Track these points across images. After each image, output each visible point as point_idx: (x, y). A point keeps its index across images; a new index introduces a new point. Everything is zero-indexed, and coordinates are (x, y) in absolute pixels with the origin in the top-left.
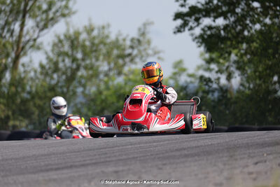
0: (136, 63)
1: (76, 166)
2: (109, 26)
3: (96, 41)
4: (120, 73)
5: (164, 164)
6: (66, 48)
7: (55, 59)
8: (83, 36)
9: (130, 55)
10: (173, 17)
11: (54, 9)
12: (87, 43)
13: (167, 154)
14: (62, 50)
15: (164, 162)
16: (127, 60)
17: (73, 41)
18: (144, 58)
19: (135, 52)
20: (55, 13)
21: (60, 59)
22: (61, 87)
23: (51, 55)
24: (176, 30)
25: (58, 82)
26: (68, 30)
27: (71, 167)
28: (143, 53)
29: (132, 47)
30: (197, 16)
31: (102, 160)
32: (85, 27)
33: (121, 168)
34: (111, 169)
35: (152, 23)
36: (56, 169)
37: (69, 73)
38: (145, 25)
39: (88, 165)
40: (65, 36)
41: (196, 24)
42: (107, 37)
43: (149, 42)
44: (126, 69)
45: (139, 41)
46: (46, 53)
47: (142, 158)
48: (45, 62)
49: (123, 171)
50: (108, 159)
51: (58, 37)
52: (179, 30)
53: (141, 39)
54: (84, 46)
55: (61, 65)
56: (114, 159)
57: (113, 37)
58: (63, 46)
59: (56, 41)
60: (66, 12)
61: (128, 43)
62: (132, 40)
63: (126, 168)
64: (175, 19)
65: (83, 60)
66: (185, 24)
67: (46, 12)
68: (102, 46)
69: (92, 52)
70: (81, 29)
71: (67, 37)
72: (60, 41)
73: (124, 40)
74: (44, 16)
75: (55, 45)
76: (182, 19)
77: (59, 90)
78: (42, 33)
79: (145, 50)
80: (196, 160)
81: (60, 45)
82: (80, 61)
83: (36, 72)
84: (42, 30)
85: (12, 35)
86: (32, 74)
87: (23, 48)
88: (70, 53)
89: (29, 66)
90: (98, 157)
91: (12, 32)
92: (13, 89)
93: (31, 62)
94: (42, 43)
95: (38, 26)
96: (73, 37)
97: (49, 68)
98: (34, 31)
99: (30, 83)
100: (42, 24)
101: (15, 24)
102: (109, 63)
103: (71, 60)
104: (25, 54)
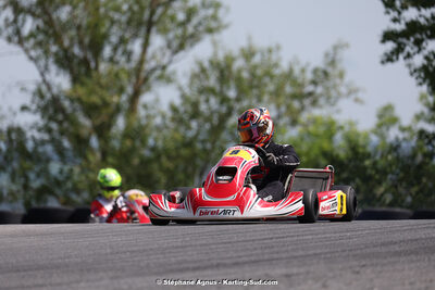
0: (321, 107)
1: (225, 265)
2: (278, 48)
3: (259, 72)
4: (294, 123)
5: (364, 266)
6: (212, 82)
7: (193, 98)
8: (239, 64)
9: (310, 94)
11: (195, 21)
12: (245, 75)
14: (206, 83)
15: (364, 263)
16: (307, 102)
17: (224, 71)
18: (332, 100)
19: (319, 90)
20: (195, 27)
21: (202, 98)
22: (203, 142)
23: (187, 91)
24: (385, 58)
25: (198, 134)
26: (215, 54)
27: (218, 266)
28: (333, 93)
29: (314, 83)
30: (418, 36)
31: (266, 257)
32: (242, 50)
33: (295, 270)
34: (279, 271)
35: (347, 45)
36: (195, 269)
37: (215, 121)
38: (336, 48)
39: (245, 263)
40: (211, 62)
41: (416, 49)
42: (276, 65)
43: (341, 75)
44: (304, 117)
45: (326, 73)
46: (180, 88)
47: (329, 256)
48: (178, 102)
49: (298, 274)
50: (275, 256)
51: (200, 64)
52: (389, 58)
53: (330, 70)
54: (239, 80)
55: (203, 107)
56: (284, 255)
57: (284, 66)
58: (207, 78)
59: (197, 70)
60: (213, 24)
61: (309, 76)
62: (315, 71)
63: (302, 270)
64: (383, 41)
65: (238, 99)
66: (399, 49)
67: (183, 24)
68: (267, 80)
69: (251, 87)
70: (236, 52)
71: (214, 64)
72: (203, 70)
73: (303, 71)
74: (179, 32)
75: (194, 76)
76: (395, 41)
77: (199, 146)
78: (176, 57)
79: (335, 87)
80: (412, 261)
81: (202, 76)
82: (232, 103)
83: (164, 117)
84: (176, 52)
85: (129, 60)
86: (158, 120)
87: (146, 80)
88: (217, 89)
89: (153, 108)
90: (259, 251)
91: (129, 55)
92: (128, 143)
93: (157, 100)
94: (175, 73)
95: (169, 46)
96: (224, 65)
97: (185, 112)
98: (164, 54)
99: (154, 134)
100: (175, 44)
101: (133, 43)
102: (278, 107)
103: (218, 100)
104: (149, 89)
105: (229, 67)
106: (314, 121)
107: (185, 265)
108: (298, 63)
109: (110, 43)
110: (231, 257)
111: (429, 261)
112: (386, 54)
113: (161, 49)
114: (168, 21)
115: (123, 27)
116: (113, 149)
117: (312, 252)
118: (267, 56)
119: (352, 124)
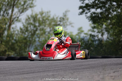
1: (35, 72)
2: (50, 12)
3: (45, 19)
5: (74, 72)
6: (32, 21)
7: (26, 26)
8: (39, 16)
9: (59, 24)
10: (79, 8)
11: (26, 4)
12: (41, 19)
14: (30, 22)
15: (74, 71)
17: (35, 18)
18: (65, 26)
20: (27, 6)
21: (29, 26)
22: (29, 38)
23: (25, 24)
24: (80, 14)
25: (28, 35)
26: (32, 13)
27: (34, 72)
28: (65, 24)
29: (60, 21)
30: (89, 8)
31: (47, 70)
32: (40, 12)
33: (55, 73)
34: (51, 74)
35: (69, 11)
36: (27, 73)
37: (33, 32)
38: (66, 12)
39: (41, 72)
40: (31, 16)
41: (88, 11)
42: (49, 16)
43: (68, 19)
45: (63, 19)
46: (23, 23)
47: (64, 69)
48: (22, 27)
49: (56, 75)
50: (49, 69)
51: (28, 16)
53: (64, 18)
54: (39, 21)
55: (29, 28)
56: (52, 69)
57: (52, 17)
59: (27, 18)
60: (32, 5)
61: (59, 19)
62: (60, 18)
63: (57, 73)
65: (39, 26)
67: (23, 5)
68: (47, 21)
69: (42, 23)
70: (38, 13)
71: (32, 16)
72: (29, 18)
73: (57, 18)
74: (22, 7)
75: (27, 20)
77: (28, 39)
78: (21, 14)
79: (66, 22)
80: (88, 70)
81: (29, 20)
82: (37, 27)
83: (18, 31)
84: (21, 13)
85: (8, 15)
86: (17, 32)
87: (13, 21)
88: (33, 23)
89: (15, 29)
90: (45, 68)
91: (8, 14)
92: (8, 38)
93: (16, 27)
94: (21, 19)
95: (19, 11)
96: (35, 17)
97: (24, 30)
98: (18, 14)
99: (16, 36)
100: (21, 11)
101: (9, 10)
102: (50, 28)
103: (33, 26)
104: (14, 23)
105: (36, 17)
107: (24, 72)
108: (55, 16)
109: (2, 10)
110: (37, 70)
111: (93, 70)
112: (80, 12)
113: (17, 12)
114: (19, 4)
115: (6, 6)
116: (4, 40)
117: (60, 68)
118: (47, 14)
119: (71, 33)
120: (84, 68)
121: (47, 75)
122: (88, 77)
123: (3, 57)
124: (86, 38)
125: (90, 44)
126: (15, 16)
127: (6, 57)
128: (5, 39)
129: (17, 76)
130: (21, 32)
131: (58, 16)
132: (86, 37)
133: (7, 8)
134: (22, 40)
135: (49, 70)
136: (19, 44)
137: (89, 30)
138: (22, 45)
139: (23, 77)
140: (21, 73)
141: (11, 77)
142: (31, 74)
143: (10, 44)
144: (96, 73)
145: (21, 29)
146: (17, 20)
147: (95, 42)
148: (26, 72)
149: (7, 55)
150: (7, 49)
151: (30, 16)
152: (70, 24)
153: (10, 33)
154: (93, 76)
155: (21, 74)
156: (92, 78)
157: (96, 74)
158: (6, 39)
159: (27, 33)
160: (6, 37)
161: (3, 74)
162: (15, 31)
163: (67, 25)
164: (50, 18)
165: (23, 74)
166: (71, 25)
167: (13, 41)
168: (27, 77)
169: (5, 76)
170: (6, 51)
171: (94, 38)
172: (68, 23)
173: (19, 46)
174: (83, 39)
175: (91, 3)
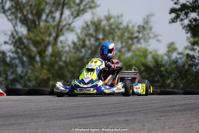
0: (141, 43)
1: (98, 116)
2: (122, 16)
3: (113, 27)
4: (129, 50)
5: (161, 116)
6: (92, 31)
7: (83, 39)
8: (104, 23)
9: (137, 37)
10: (169, 12)
11: (84, 3)
12: (107, 28)
13: (163, 109)
14: (89, 32)
15: (161, 115)
16: (135, 41)
17: (97, 26)
18: (146, 40)
19: (141, 35)
20: (84, 6)
21: (87, 39)
23: (80, 35)
24: (171, 21)
25: (85, 54)
26: (93, 18)
27: (94, 116)
28: (146, 36)
29: (139, 32)
30: (186, 11)
31: (116, 112)
32: (106, 16)
33: (130, 118)
34: (122, 118)
35: (153, 15)
36: (84, 117)
37: (93, 48)
38: (148, 16)
39: (107, 114)
40: (91, 22)
41: (185, 17)
42: (121, 23)
43: (151, 29)
44: (134, 47)
45: (144, 27)
46: (77, 34)
48: (76, 40)
49: (131, 120)
50: (121, 111)
51: (86, 23)
52: (173, 21)
53: (145, 26)
54: (104, 30)
55: (87, 43)
57: (125, 24)
58: (89, 29)
59: (85, 25)
60: (92, 5)
61: (136, 29)
62: (139, 27)
63: (133, 118)
64: (170, 13)
65: (103, 39)
66: (178, 17)
67: (79, 5)
68: (117, 30)
69: (110, 33)
70: (103, 18)
71: (93, 23)
72: (88, 26)
73: (133, 27)
74: (77, 8)
75: (83, 28)
76: (175, 13)
78: (75, 20)
79: (148, 34)
80: (183, 114)
81: (87, 28)
82: (101, 41)
83: (69, 47)
84: (75, 17)
85: (54, 21)
86: (67, 49)
87: (61, 30)
88: (94, 34)
89: (65, 43)
90: (113, 109)
91: (54, 18)
92: (53, 59)
93: (66, 39)
94: (74, 27)
95: (72, 15)
96: (97, 23)
97: (80, 45)
98: (70, 19)
99: (65, 55)
100: (75, 14)
101: (56, 13)
102: (122, 43)
103: (94, 39)
104: (63, 34)
105: (99, 24)
106: (139, 50)
107: (79, 115)
108: (131, 23)
109: (45, 13)
110: (101, 112)
111: (191, 114)
112: (171, 19)
113: (69, 16)
114: (72, 3)
115: (51, 5)
116: (46, 62)
117: (138, 110)
118: (117, 19)
119: (155, 51)
120: (177, 111)
121: (117, 120)
122: (183, 124)
123: (45, 89)
124: (180, 61)
125: (187, 71)
126: (65, 23)
127: (49, 90)
128: (48, 59)
129: (67, 121)
130: (74, 48)
131: (136, 23)
132: (180, 58)
133: (53, 9)
134: (76, 62)
135: (120, 113)
136: (71, 68)
137: (186, 48)
138: (75, 70)
139: (77, 123)
140: (74, 116)
141: (58, 123)
142: (90, 119)
143: (57, 67)
144: (197, 118)
145: (74, 44)
146: (68, 29)
147: (195, 68)
148: (82, 115)
149: (51, 87)
150: (50, 76)
151: (89, 23)
152: (155, 36)
153: (57, 50)
154: (192, 123)
155: (73, 118)
156: (190, 127)
157: (197, 120)
158: (50, 59)
159: (83, 50)
160: (50, 56)
161: (46, 117)
162: (65, 47)
163: (150, 38)
164: (121, 27)
165: (77, 118)
166: (156, 38)
167: (61, 63)
168: (83, 122)
169: (48, 121)
170: (49, 79)
171: (194, 60)
172: (151, 35)
173: (71, 72)
174: (175, 62)
175: (190, 3)
